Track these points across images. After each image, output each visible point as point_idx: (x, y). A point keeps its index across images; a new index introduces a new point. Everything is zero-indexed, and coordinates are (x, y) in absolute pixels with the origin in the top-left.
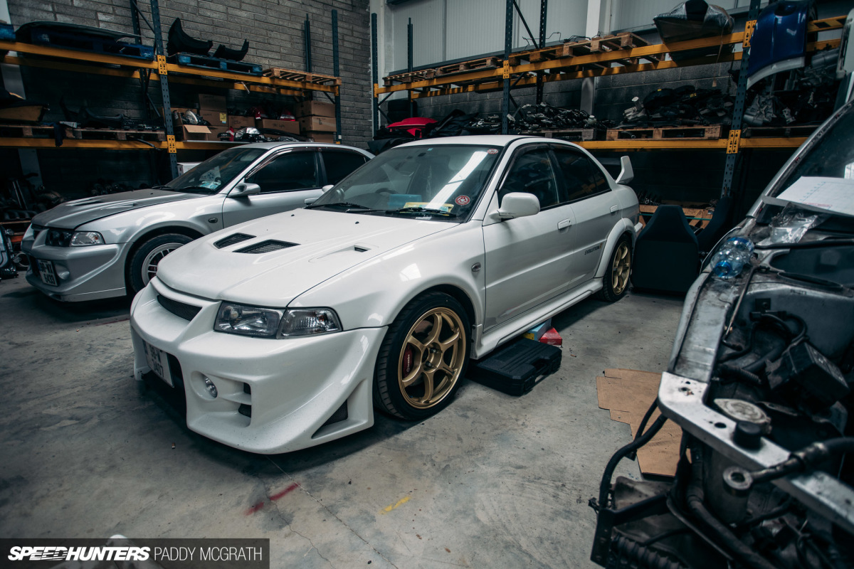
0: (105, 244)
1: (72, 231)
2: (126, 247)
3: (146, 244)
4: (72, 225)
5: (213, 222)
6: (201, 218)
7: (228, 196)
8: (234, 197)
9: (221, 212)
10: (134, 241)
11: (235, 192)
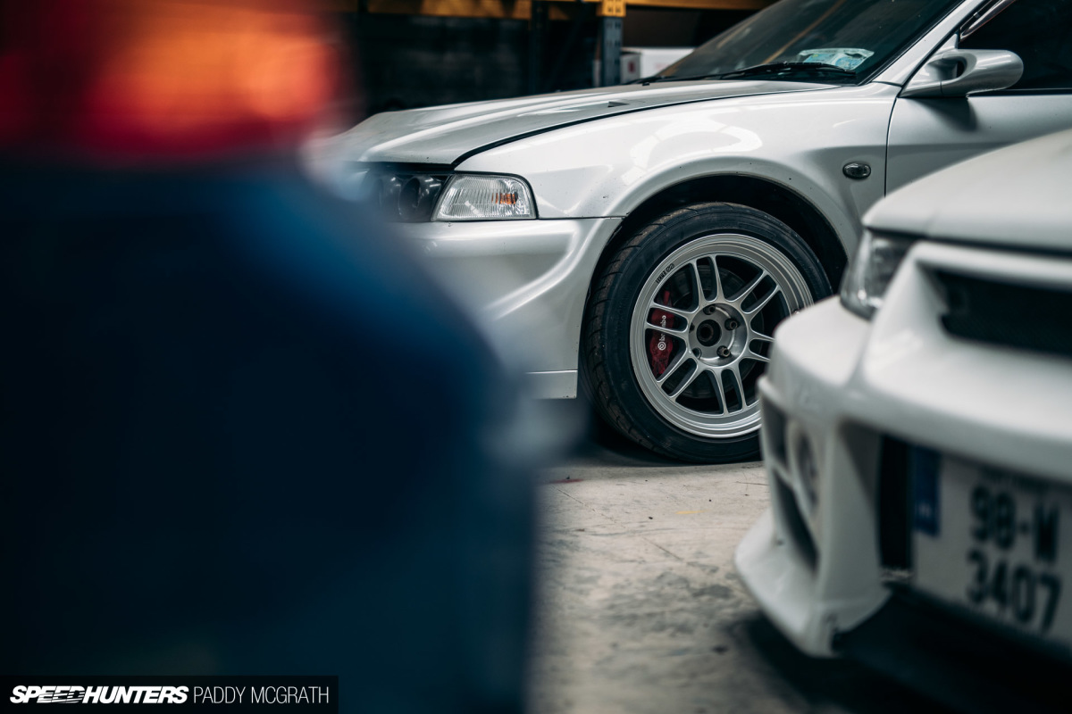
0: (538, 218)
1: (445, 172)
2: (600, 231)
3: (652, 228)
4: (446, 154)
5: (858, 174)
6: (826, 158)
7: (903, 92)
8: (921, 97)
9: (882, 142)
10: (625, 212)
11: (926, 79)
